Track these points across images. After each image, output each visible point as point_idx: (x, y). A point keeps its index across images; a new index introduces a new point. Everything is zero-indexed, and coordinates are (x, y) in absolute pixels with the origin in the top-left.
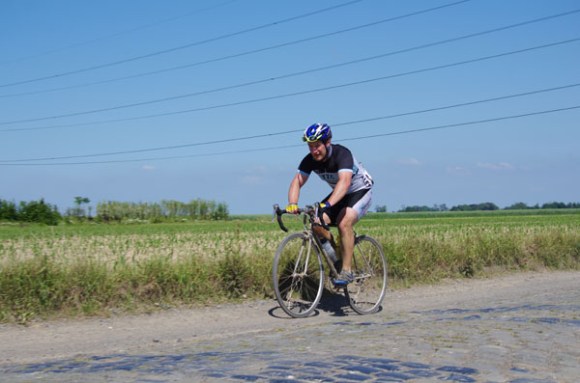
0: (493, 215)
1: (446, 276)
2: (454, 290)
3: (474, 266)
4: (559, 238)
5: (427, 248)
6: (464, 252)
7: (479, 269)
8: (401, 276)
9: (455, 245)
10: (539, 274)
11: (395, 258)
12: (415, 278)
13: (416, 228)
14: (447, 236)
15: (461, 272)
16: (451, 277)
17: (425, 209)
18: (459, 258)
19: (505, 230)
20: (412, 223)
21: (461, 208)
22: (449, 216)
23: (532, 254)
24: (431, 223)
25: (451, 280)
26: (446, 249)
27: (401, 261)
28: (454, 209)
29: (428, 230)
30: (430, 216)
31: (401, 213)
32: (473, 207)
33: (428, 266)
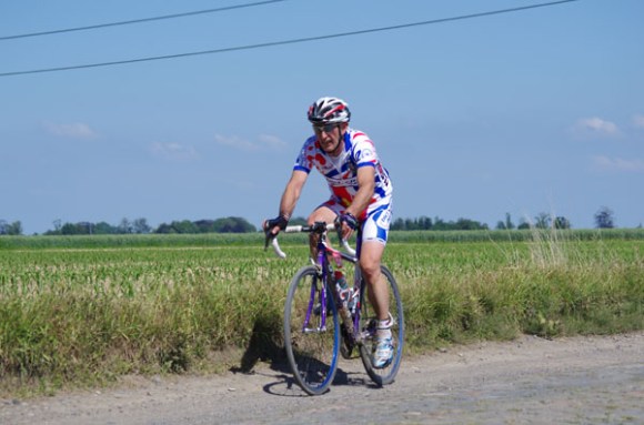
0: (242, 242)
1: (130, 371)
2: (145, 398)
3: (189, 351)
5: (93, 312)
6: (170, 320)
7: (199, 355)
8: (35, 372)
9: (150, 307)
11: (23, 334)
12: (66, 376)
13: (78, 269)
14: (138, 286)
15: (162, 363)
16: (142, 372)
17: (103, 228)
18: (158, 333)
19: (260, 273)
20: (69, 260)
21: (178, 228)
22: (151, 243)
24: (114, 257)
25: (141, 378)
26: (133, 315)
27: (35, 341)
28: (163, 229)
29: (102, 273)
30: (111, 244)
31: (52, 238)
32: (203, 226)
33: (93, 350)
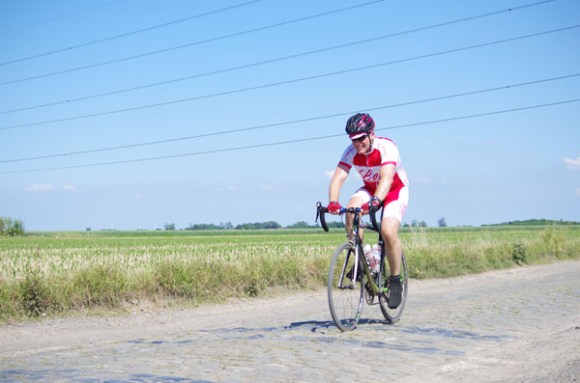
0: (276, 233)
1: (232, 296)
2: (239, 309)
3: (258, 287)
5: (215, 269)
6: (249, 273)
7: (263, 289)
8: (190, 296)
9: (240, 266)
10: (319, 294)
11: (184, 279)
12: (203, 298)
13: (203, 246)
14: (232, 255)
15: (246, 292)
16: (237, 296)
17: (212, 227)
18: (244, 278)
19: (287, 249)
20: (201, 241)
21: (246, 227)
22: (234, 234)
23: (312, 275)
24: (218, 241)
25: (237, 299)
26: (232, 270)
27: (190, 282)
28: (239, 227)
29: (215, 249)
30: (215, 234)
31: (189, 231)
32: (257, 226)
33: (215, 286)
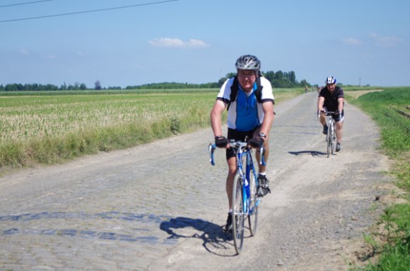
4: (48, 142)
10: (36, 171)
23: (30, 155)
